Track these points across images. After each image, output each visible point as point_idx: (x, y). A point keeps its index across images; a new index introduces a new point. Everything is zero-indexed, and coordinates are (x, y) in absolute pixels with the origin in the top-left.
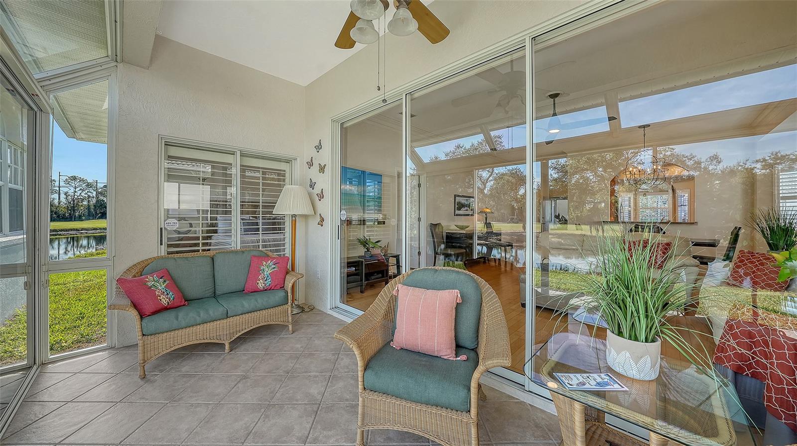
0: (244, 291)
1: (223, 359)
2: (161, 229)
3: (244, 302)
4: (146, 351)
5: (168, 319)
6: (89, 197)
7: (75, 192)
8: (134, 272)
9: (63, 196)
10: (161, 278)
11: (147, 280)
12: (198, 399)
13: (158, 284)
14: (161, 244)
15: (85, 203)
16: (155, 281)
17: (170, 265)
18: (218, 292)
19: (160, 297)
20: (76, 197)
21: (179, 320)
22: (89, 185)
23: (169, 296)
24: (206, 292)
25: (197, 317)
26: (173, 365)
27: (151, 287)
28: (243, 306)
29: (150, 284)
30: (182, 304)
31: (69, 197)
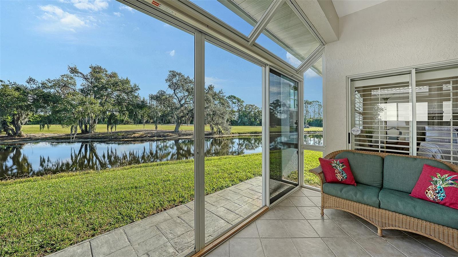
0: (410, 193)
1: (372, 238)
2: (349, 134)
3: (399, 203)
4: (324, 202)
5: (335, 189)
8: (331, 156)
10: (341, 163)
11: (333, 162)
12: (334, 250)
13: (338, 166)
14: (349, 143)
16: (337, 164)
17: (350, 157)
18: (384, 186)
19: (337, 174)
21: (342, 193)
23: (343, 176)
24: (375, 182)
25: (354, 197)
26: (340, 219)
27: (334, 167)
28: (397, 205)
29: (333, 165)
30: (353, 183)
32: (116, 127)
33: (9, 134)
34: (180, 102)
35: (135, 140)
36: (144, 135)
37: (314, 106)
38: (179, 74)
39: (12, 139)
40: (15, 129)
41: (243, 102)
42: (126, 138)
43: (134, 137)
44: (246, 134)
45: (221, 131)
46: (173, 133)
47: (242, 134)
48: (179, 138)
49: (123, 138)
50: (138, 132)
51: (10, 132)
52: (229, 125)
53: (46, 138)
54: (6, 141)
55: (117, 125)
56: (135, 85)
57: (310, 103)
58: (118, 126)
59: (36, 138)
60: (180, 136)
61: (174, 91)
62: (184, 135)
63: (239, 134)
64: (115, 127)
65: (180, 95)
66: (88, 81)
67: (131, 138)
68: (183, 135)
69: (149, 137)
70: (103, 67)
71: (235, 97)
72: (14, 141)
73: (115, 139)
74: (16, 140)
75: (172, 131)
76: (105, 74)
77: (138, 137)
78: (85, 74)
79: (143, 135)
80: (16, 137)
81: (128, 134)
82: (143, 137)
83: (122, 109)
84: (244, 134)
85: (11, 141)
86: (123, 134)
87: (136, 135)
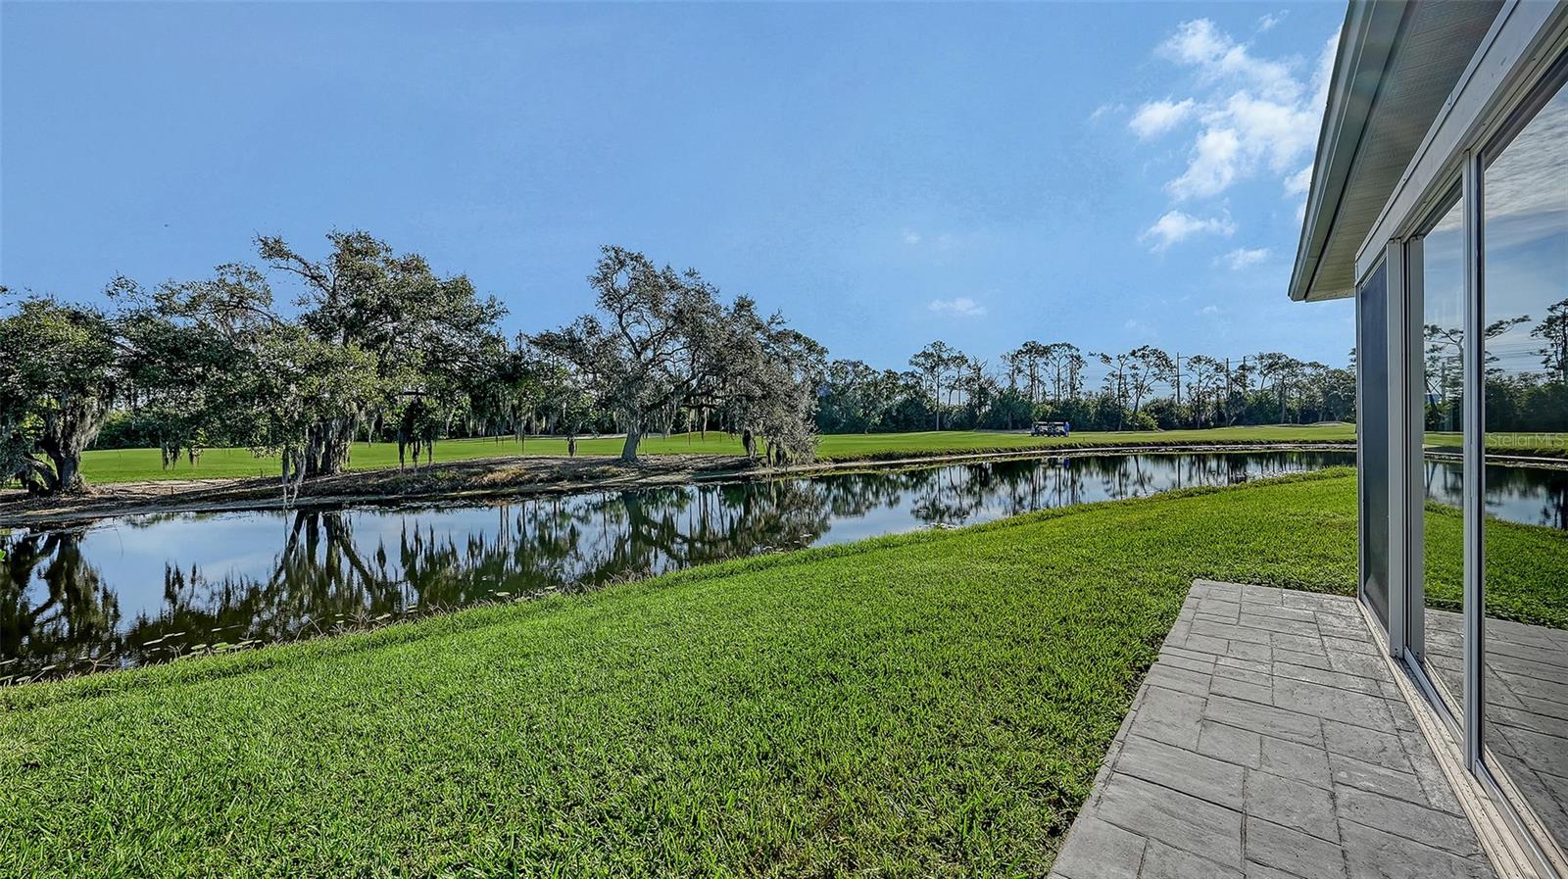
6: (1218, 388)
7: (1200, 381)
9: (1184, 390)
15: (1214, 399)
20: (1201, 389)
22: (1219, 368)
31: (1193, 391)
32: (430, 449)
33: (34, 486)
34: (639, 354)
35: (495, 494)
36: (526, 477)
37: (1056, 363)
38: (637, 258)
39: (48, 505)
40: (54, 468)
41: (823, 351)
42: (464, 489)
43: (493, 484)
44: (857, 460)
45: (785, 454)
46: (620, 467)
47: (845, 461)
48: (644, 481)
49: (454, 489)
50: (504, 467)
51: (39, 478)
52: (811, 430)
53: (173, 496)
54: (29, 513)
55: (433, 444)
56: (492, 299)
57: (1045, 351)
58: (437, 446)
59: (134, 499)
60: (645, 475)
61: (620, 317)
62: (658, 469)
63: (836, 461)
64: (426, 451)
65: (638, 331)
66: (321, 285)
67: (483, 487)
68: (653, 470)
69: (541, 481)
70: (376, 236)
71: (797, 337)
72: (57, 510)
73: (427, 492)
74: (63, 507)
75: (613, 457)
76: (386, 261)
77: (505, 485)
78: (312, 263)
79: (521, 475)
80: (64, 498)
81: (470, 475)
82: (521, 483)
83: (448, 386)
84: (851, 460)
85: (46, 512)
86: (452, 473)
87: (498, 476)
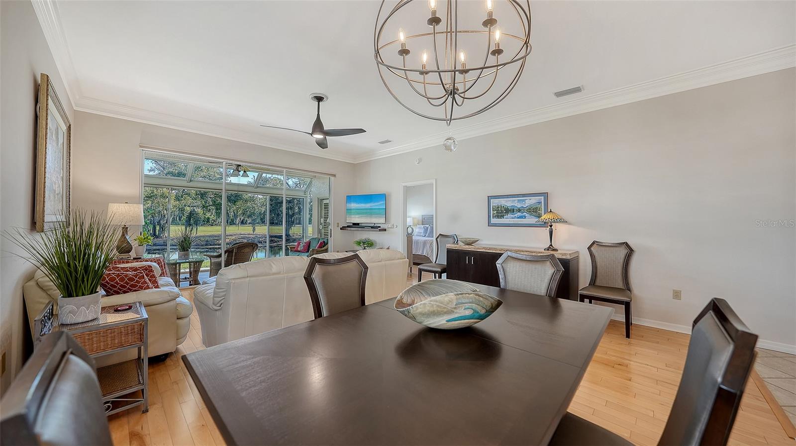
32: (197, 229)
42: (210, 245)
49: (206, 245)
55: (198, 227)
58: (200, 228)
81: (215, 239)
83: (205, 204)
86: (207, 239)
